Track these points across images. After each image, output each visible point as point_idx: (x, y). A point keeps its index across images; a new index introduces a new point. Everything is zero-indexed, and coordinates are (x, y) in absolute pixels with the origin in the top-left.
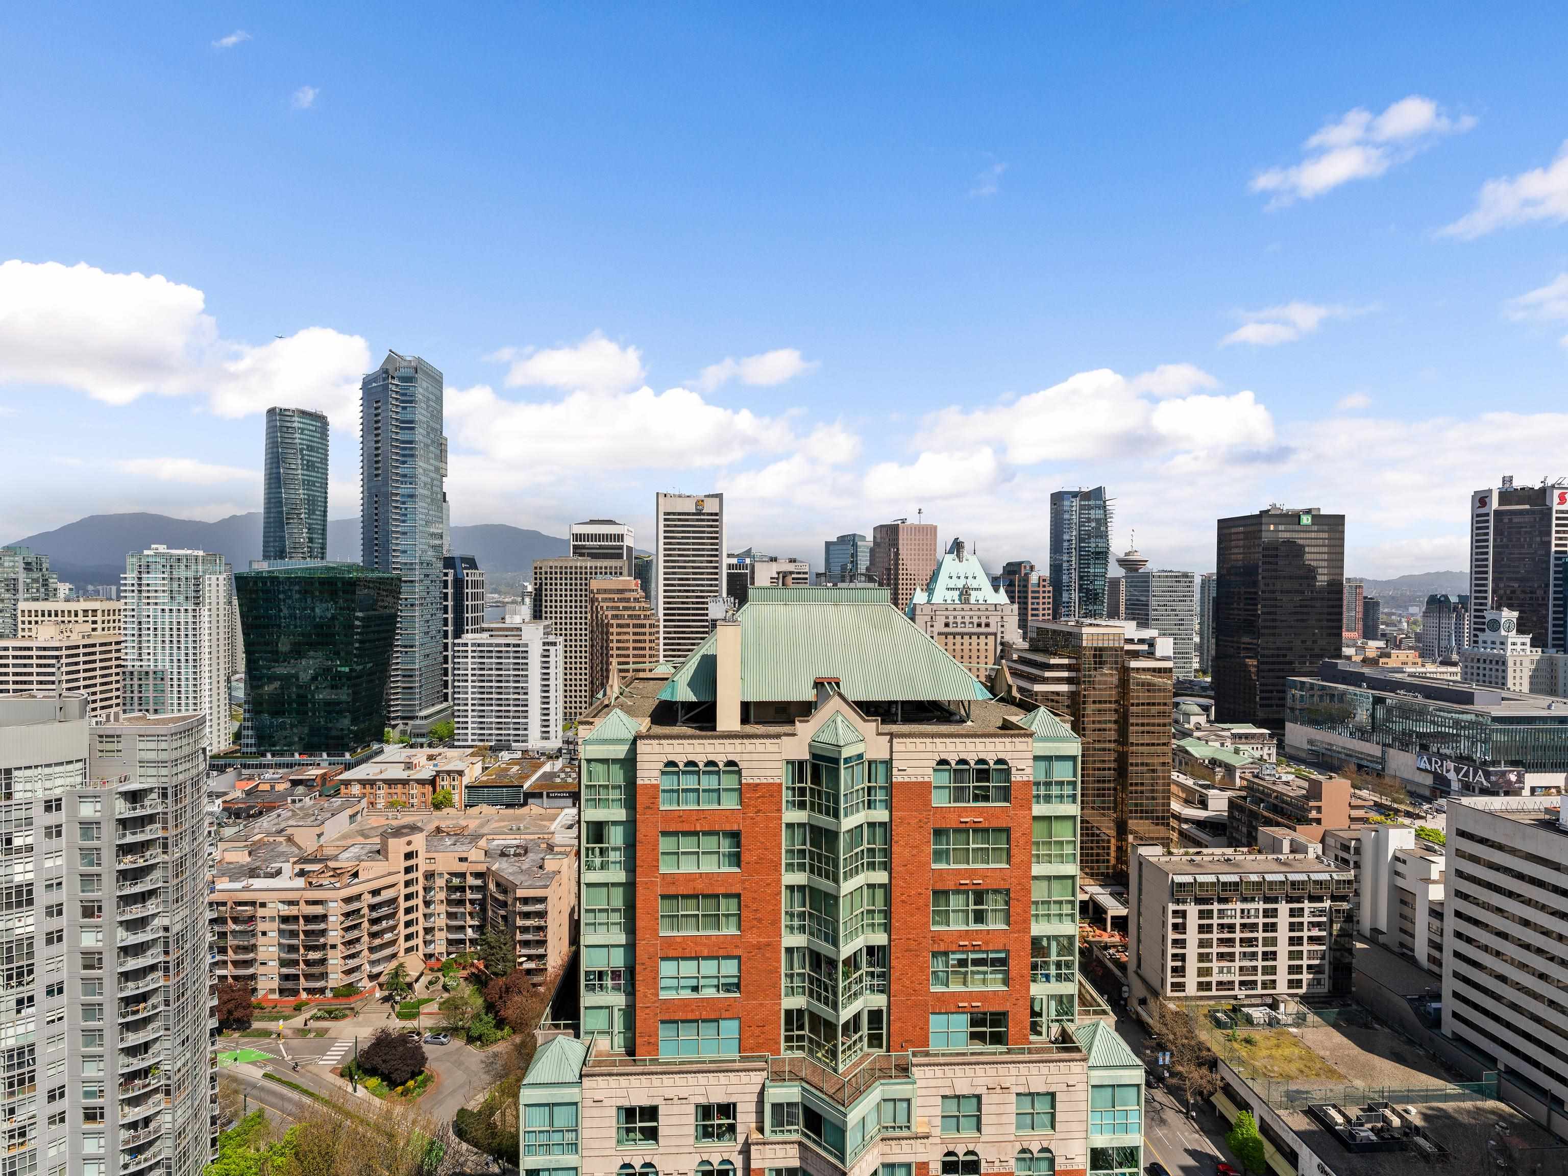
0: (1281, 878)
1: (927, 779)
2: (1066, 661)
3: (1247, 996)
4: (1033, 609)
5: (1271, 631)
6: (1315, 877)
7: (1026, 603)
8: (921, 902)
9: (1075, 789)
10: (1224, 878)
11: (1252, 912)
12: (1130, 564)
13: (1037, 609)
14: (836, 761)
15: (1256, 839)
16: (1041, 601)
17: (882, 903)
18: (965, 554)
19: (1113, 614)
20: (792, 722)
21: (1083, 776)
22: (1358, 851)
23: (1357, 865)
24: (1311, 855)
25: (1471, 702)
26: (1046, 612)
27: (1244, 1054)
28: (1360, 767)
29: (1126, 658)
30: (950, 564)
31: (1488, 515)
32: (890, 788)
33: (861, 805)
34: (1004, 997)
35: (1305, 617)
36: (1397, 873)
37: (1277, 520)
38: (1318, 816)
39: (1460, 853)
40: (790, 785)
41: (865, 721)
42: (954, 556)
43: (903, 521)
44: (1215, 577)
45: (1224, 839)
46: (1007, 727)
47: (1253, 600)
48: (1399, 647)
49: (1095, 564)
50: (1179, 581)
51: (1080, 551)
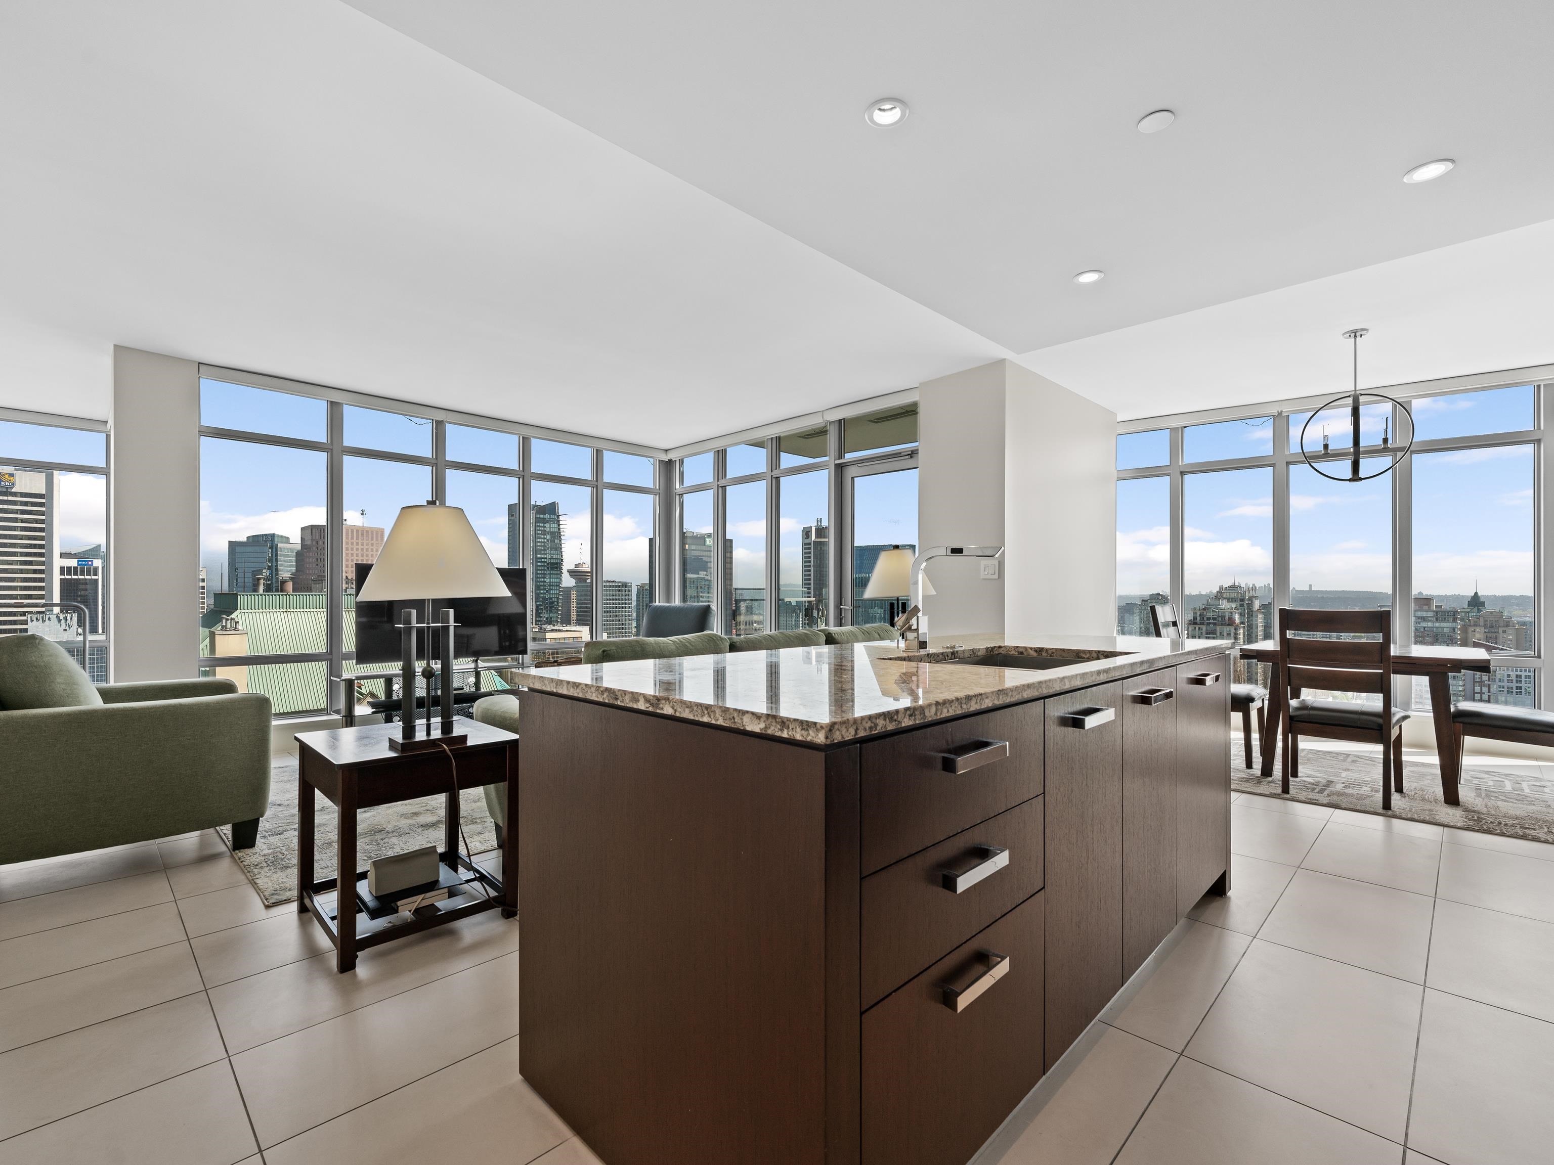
12: (579, 575)
19: (567, 621)
37: (691, 541)
49: (550, 574)
50: (621, 590)
51: (537, 562)
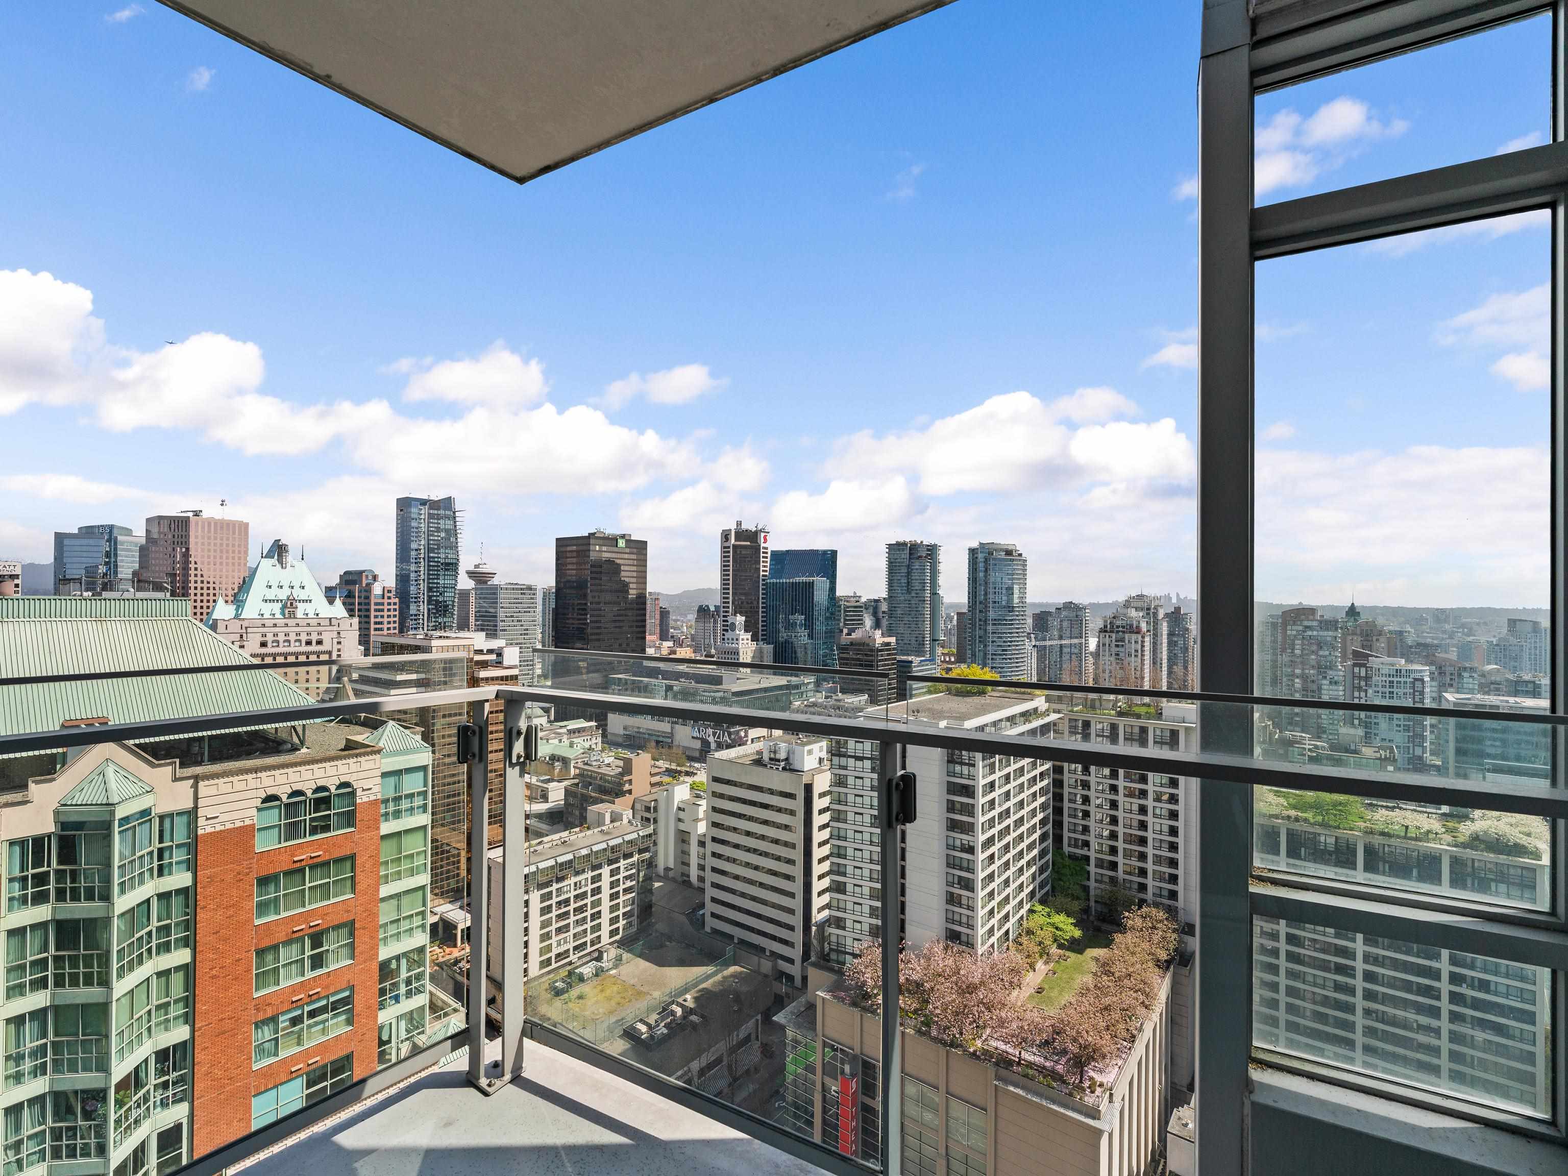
0: (604, 846)
1: (248, 822)
2: (414, 677)
3: (579, 958)
4: (376, 623)
5: (597, 637)
6: (627, 838)
7: (368, 617)
8: (240, 969)
9: (426, 798)
10: (561, 860)
11: (583, 883)
12: (479, 577)
13: (381, 623)
14: (106, 827)
15: (585, 818)
16: (386, 613)
17: (181, 989)
18: (290, 558)
19: (463, 625)
20: (25, 787)
21: (433, 787)
22: (655, 809)
23: (655, 821)
24: (625, 821)
25: (721, 684)
26: (392, 625)
27: (577, 1009)
28: (658, 742)
29: (475, 668)
30: (268, 571)
31: (729, 547)
32: (193, 844)
33: (147, 875)
34: (348, 1037)
35: (621, 624)
36: (680, 820)
37: (601, 542)
38: (630, 788)
39: (715, 794)
40: (17, 873)
41: (153, 766)
42: (274, 561)
43: (197, 514)
44: (554, 590)
45: (561, 826)
46: (351, 747)
47: (583, 610)
48: (681, 646)
49: (445, 575)
50: (524, 594)
51: (429, 561)
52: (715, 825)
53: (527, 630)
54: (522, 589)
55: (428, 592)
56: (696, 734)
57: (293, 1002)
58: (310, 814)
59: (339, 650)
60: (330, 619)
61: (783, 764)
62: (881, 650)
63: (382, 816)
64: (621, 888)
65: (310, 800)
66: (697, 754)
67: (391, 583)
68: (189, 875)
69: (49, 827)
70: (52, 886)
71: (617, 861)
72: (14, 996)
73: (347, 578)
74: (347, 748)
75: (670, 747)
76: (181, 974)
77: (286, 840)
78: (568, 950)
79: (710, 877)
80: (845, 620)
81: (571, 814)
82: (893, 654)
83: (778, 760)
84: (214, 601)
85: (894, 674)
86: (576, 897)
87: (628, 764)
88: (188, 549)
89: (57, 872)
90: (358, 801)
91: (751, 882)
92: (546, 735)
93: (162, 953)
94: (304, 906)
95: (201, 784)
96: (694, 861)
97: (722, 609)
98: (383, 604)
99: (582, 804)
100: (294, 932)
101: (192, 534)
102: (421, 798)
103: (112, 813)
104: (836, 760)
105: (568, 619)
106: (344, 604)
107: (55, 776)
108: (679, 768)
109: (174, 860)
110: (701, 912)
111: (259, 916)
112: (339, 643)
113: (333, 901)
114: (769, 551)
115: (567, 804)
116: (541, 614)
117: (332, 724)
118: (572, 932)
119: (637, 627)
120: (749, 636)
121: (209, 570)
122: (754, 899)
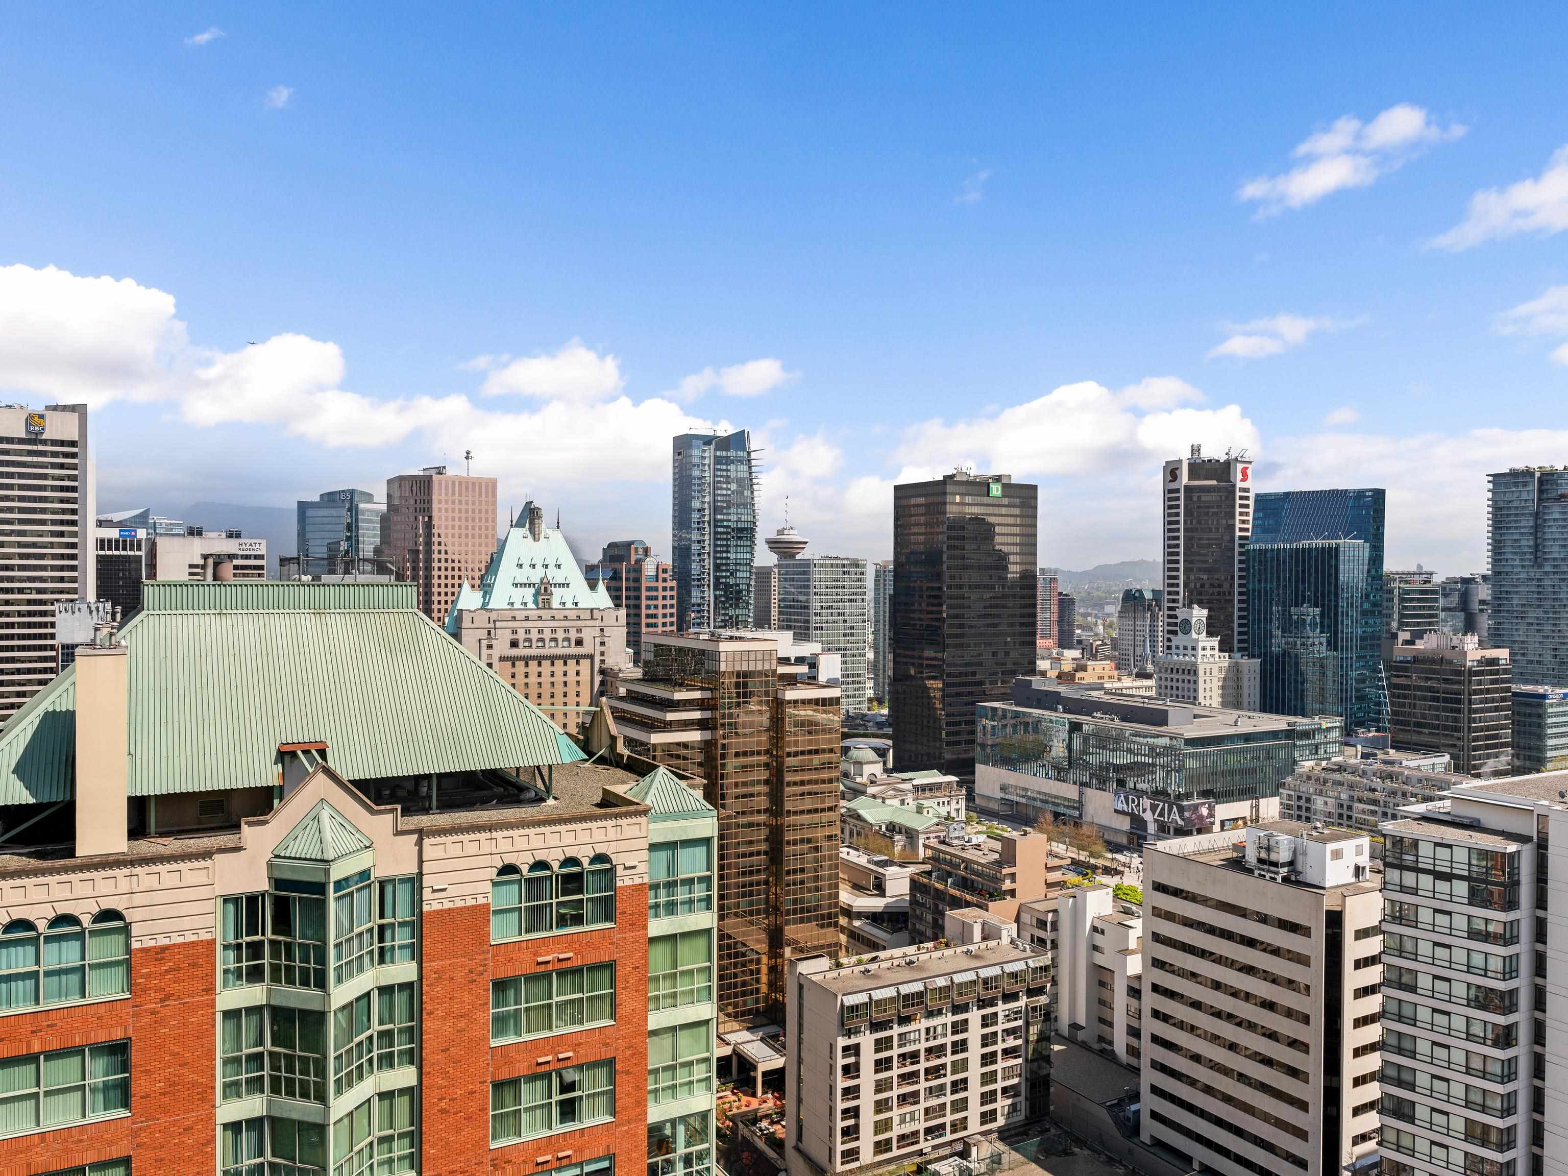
0: (971, 976)
1: (481, 901)
2: (697, 695)
3: (935, 1148)
4: (648, 616)
5: (958, 641)
6: (1010, 968)
7: (638, 607)
8: (473, 1106)
9: (709, 888)
10: (905, 989)
11: (939, 1030)
12: (784, 548)
13: (654, 616)
14: (320, 888)
15: (942, 928)
17: (407, 1120)
18: (544, 527)
19: (763, 622)
20: (237, 827)
21: (721, 867)
22: (1055, 926)
23: (1055, 945)
24: (1005, 940)
25: (1165, 723)
26: (668, 620)
28: (1056, 815)
29: (780, 686)
30: (518, 541)
31: (1178, 491)
32: (418, 923)
33: (367, 959)
35: (996, 621)
36: (1095, 948)
37: (962, 489)
38: (1012, 886)
39: (1157, 912)
40: (231, 940)
41: (373, 812)
42: (525, 531)
43: (440, 471)
44: (891, 567)
45: (905, 935)
46: (609, 801)
47: (937, 598)
48: (1094, 657)
49: (737, 546)
50: (847, 573)
51: (716, 526)
52: (1158, 964)
53: (852, 628)
54: (844, 566)
55: (715, 571)
56: (1122, 806)
57: (537, 1164)
58: (557, 897)
59: (602, 654)
60: (592, 610)
61: (1284, 871)
62: (1478, 673)
63: (650, 907)
64: (999, 1047)
65: (557, 876)
66: (1124, 841)
67: (667, 560)
68: (414, 965)
69: (263, 884)
70: (266, 961)
71: (992, 1003)
72: (231, 1096)
73: (611, 552)
74: (603, 804)
75: (1076, 824)
76: (406, 1099)
77: (527, 931)
78: (917, 1132)
79: (1150, 1051)
80: (1402, 616)
81: (920, 918)
82: (1503, 681)
83: (1275, 864)
84: (460, 586)
85: (1506, 717)
86: (929, 1051)
87: (1009, 846)
88: (430, 518)
89: (272, 942)
90: (619, 884)
91: (1226, 1071)
92: (881, 792)
93: (384, 1068)
94: (550, 1029)
95: (426, 841)
96: (1120, 1021)
97: (1166, 597)
98: (656, 589)
99: (936, 906)
100: (538, 1064)
101: (435, 497)
102: (704, 886)
103: (327, 872)
104: (1394, 875)
105: (913, 611)
106: (608, 589)
107: (268, 817)
108: (1092, 861)
109: (397, 943)
110: (1134, 1107)
111: (497, 1033)
112: (603, 644)
113: (587, 1026)
114: (1252, 495)
115: (913, 901)
116: (872, 605)
117: (587, 765)
118: (923, 1105)
119: (1021, 625)
120: (1215, 642)
121: (453, 544)
122: (1228, 1099)
